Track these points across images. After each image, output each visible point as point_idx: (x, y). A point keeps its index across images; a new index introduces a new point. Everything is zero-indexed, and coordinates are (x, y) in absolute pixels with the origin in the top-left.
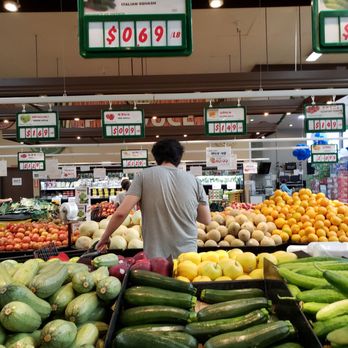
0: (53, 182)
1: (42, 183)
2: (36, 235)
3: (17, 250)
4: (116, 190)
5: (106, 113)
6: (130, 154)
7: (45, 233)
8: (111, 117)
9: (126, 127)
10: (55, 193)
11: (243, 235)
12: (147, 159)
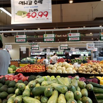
0: (34, 53)
1: (31, 53)
2: (36, 68)
3: (31, 72)
4: (51, 55)
5: (69, 34)
6: (63, 45)
7: (38, 67)
8: (71, 35)
9: (75, 38)
10: (34, 56)
11: (99, 71)
12: (68, 47)
